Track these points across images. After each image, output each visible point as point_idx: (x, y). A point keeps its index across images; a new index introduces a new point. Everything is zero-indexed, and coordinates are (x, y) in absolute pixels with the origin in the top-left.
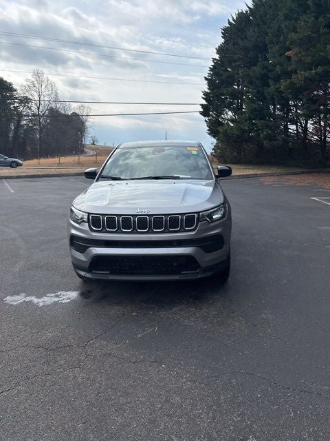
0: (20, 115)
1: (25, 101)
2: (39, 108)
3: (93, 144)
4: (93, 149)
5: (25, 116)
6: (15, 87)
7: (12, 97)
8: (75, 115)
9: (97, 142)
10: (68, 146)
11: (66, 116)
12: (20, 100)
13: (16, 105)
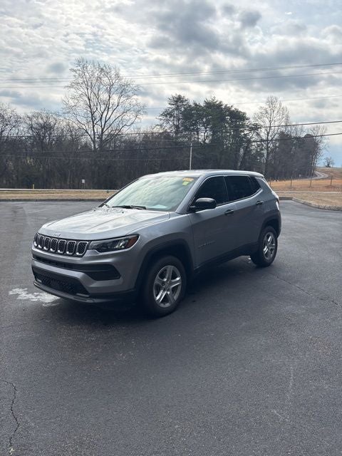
0: (249, 141)
1: (255, 128)
2: (268, 133)
3: (328, 166)
4: (326, 172)
5: (254, 141)
6: (247, 116)
7: (243, 126)
8: (308, 136)
9: (333, 164)
10: (296, 170)
11: (298, 139)
12: (250, 128)
13: (246, 132)
